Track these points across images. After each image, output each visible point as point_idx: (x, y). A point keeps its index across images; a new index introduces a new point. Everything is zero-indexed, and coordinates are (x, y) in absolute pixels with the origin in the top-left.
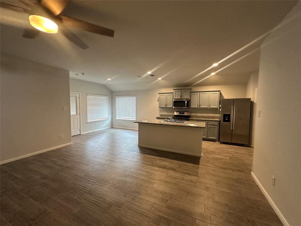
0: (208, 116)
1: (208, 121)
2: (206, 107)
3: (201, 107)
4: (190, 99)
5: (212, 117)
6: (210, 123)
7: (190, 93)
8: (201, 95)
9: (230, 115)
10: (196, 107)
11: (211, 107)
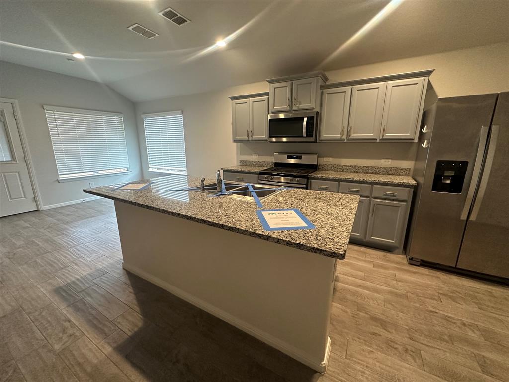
0: (376, 168)
1: (372, 183)
2: (370, 135)
3: (354, 136)
4: (317, 110)
5: (387, 171)
6: (378, 191)
7: (319, 91)
8: (356, 93)
9: (465, 164)
10: (338, 136)
11: (388, 135)
